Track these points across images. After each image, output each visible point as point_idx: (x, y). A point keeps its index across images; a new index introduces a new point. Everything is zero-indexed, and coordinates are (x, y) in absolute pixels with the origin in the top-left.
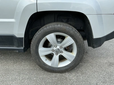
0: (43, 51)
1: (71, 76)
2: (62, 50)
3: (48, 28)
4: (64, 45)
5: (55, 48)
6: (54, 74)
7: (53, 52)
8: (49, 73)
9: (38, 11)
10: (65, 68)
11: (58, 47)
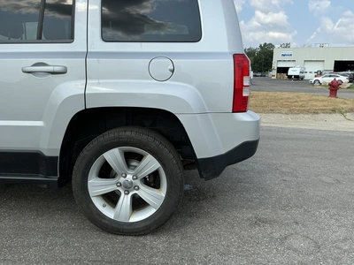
0: (97, 186)
1: (157, 243)
2: (138, 182)
3: (106, 137)
4: (140, 172)
5: (122, 180)
6: (120, 238)
7: (119, 189)
8: (111, 236)
9: (87, 107)
10: (143, 225)
11: (129, 177)
